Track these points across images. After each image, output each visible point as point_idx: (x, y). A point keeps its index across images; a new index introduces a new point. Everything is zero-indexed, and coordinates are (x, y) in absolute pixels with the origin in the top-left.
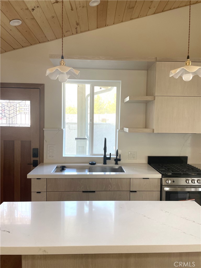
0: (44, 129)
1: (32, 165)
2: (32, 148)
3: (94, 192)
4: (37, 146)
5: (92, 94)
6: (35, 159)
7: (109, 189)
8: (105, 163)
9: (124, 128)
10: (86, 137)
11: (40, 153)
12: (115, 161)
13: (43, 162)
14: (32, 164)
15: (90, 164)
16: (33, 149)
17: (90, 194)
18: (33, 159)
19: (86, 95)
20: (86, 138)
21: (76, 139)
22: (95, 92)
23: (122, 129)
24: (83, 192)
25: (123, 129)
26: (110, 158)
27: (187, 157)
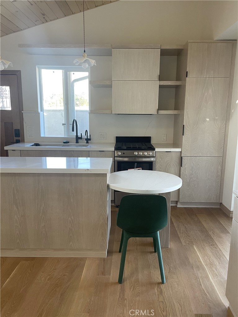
0: (22, 112)
2: (14, 129)
12: (86, 140)
13: (24, 141)
14: (15, 143)
15: (64, 142)
18: (15, 138)
26: (81, 138)
27: (150, 137)
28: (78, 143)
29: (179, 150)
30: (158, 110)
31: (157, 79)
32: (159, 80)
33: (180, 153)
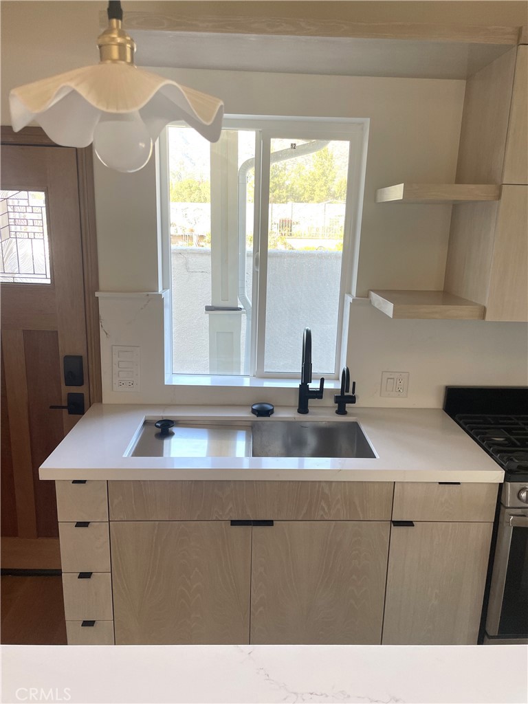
0: (97, 294)
1: (65, 411)
2: (62, 355)
3: (269, 523)
4: (78, 349)
5: (264, 160)
6: (75, 390)
7: (322, 515)
8: (303, 409)
9: (372, 293)
10: (239, 302)
11: (90, 371)
12: (336, 403)
13: (101, 401)
14: (63, 407)
15: (254, 411)
16: (66, 357)
17: (258, 530)
18: (66, 390)
19: (240, 165)
20: (239, 306)
21: (208, 309)
22: (271, 152)
23: (363, 295)
24: (234, 523)
25: (368, 296)
26: (319, 394)
28: (307, 411)
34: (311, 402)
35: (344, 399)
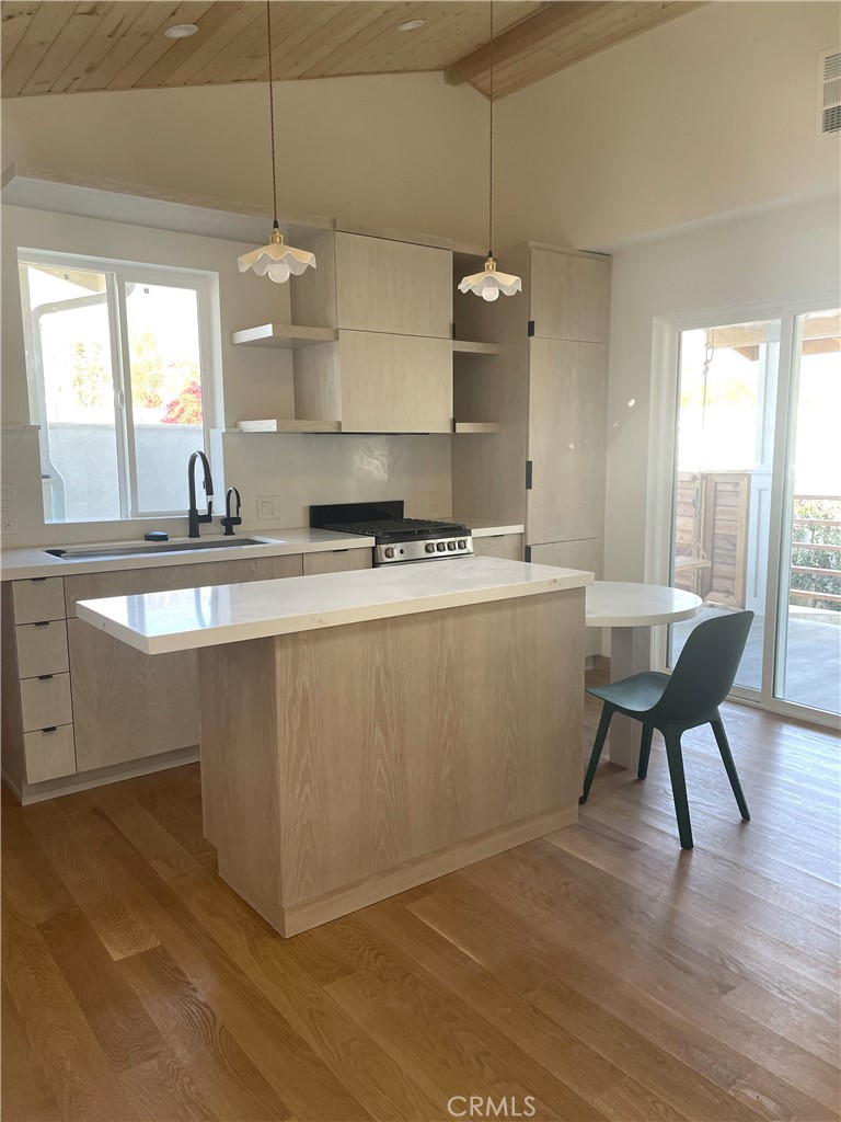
8: (194, 533)
12: (223, 525)
23: (233, 427)
25: (236, 427)
26: (208, 518)
27: (402, 502)
28: (199, 536)
29: (519, 529)
30: (454, 422)
31: (448, 334)
32: (454, 338)
33: (518, 538)
34: (202, 527)
35: (230, 523)
